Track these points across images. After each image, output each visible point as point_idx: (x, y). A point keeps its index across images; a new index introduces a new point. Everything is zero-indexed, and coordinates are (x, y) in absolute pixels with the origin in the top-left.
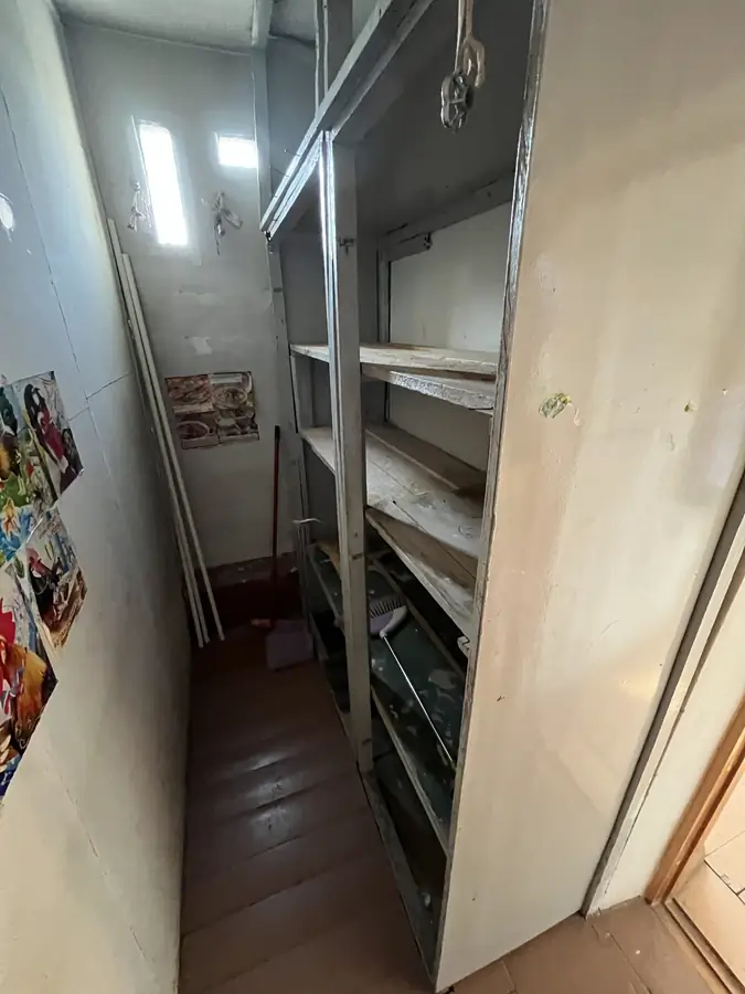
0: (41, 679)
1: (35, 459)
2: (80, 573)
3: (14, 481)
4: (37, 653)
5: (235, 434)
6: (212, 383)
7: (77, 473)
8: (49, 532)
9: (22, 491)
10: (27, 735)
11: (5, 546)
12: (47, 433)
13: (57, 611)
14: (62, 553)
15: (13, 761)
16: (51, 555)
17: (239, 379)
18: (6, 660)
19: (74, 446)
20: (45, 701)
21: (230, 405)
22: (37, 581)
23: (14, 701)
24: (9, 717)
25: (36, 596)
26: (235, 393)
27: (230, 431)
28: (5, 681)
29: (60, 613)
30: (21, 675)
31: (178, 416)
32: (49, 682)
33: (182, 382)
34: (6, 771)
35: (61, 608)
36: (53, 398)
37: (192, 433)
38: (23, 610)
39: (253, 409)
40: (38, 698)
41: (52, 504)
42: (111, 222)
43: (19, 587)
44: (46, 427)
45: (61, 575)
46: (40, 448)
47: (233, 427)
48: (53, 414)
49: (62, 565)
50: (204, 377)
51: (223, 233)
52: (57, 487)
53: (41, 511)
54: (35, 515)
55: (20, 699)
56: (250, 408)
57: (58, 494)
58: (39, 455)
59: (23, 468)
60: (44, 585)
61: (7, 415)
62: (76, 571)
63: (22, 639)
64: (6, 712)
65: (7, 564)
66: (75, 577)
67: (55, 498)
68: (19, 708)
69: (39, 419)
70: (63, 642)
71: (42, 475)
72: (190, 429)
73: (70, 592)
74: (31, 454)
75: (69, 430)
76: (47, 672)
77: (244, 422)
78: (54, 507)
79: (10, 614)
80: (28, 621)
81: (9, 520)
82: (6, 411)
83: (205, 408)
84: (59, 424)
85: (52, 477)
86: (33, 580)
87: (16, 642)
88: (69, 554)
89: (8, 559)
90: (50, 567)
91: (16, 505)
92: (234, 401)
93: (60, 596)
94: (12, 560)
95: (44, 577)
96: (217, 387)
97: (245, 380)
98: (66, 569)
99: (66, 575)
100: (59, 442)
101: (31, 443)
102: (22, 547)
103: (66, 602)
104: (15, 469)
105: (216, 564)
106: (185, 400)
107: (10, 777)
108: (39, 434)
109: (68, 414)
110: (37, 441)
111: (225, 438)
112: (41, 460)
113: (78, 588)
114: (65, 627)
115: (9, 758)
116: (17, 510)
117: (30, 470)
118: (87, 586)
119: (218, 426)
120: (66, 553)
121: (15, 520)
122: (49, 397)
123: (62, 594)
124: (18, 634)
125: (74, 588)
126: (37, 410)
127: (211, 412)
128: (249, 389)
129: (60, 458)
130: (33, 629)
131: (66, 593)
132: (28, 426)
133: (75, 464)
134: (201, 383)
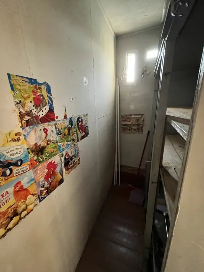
0: (60, 180)
1: (75, 133)
2: (79, 159)
3: (68, 137)
4: (61, 174)
5: (136, 131)
6: (133, 117)
7: (87, 136)
8: (73, 148)
9: (69, 139)
10: (51, 191)
11: (60, 150)
12: (81, 127)
13: (70, 166)
14: (76, 153)
15: (46, 196)
16: (72, 153)
17: (140, 116)
18: (52, 174)
19: (88, 130)
20: (59, 185)
21: (137, 123)
22: (66, 159)
23: (51, 183)
24: (48, 186)
25: (65, 162)
26: (138, 120)
27: (135, 130)
28: (50, 178)
29: (70, 167)
30: (54, 178)
31: (122, 124)
32: (61, 181)
33: (125, 116)
34: (43, 197)
35: (71, 166)
36: (85, 120)
37: (125, 129)
38: (60, 164)
39: (143, 125)
40: (58, 184)
41: (77, 142)
42: (117, 79)
43: (61, 159)
44: (81, 126)
45: (73, 158)
46: (78, 130)
47: (136, 129)
48: (84, 123)
49: (75, 156)
50: (131, 115)
51: (143, 77)
52: (79, 139)
53: (73, 143)
54: (71, 144)
55: (52, 183)
56: (141, 124)
57: (79, 141)
58: (77, 132)
59: (71, 134)
60: (68, 160)
61: (71, 123)
62: (78, 158)
63: (58, 170)
64: (48, 185)
65: (59, 154)
66: (78, 159)
67: (78, 141)
68: (51, 185)
69: (79, 124)
70: (69, 173)
71: (76, 136)
72: (125, 128)
73: (75, 162)
74: (75, 131)
75: (88, 127)
76: (61, 179)
77: (139, 128)
78: (77, 143)
79: (56, 164)
80: (61, 167)
81: (63, 145)
82: (71, 122)
83: (130, 123)
84: (85, 125)
85: (79, 136)
86: (65, 158)
87: (56, 171)
88: (77, 154)
89: (60, 153)
90: (71, 156)
91: (66, 142)
92: (137, 122)
93: (71, 163)
94: (61, 153)
95: (68, 158)
96: (134, 118)
97: (142, 117)
98: (75, 157)
99: (75, 158)
100: (84, 129)
101: (75, 129)
102: (65, 151)
103: (73, 165)
104: (69, 134)
105: (124, 164)
106: (125, 121)
107: (44, 199)
108: (78, 127)
109: (88, 123)
110: (77, 128)
111: (133, 132)
112: (77, 133)
113: (78, 162)
114: (70, 170)
115: (45, 195)
116: (66, 143)
117: (73, 134)
118: (81, 162)
119: (132, 129)
120: (77, 153)
121: (65, 145)
122: (84, 119)
123: (72, 163)
124: (57, 169)
125: (77, 161)
126: (80, 122)
127: (130, 124)
128: (142, 119)
129: (83, 133)
130: (62, 169)
131: (73, 163)
132: (76, 125)
133: (87, 134)
134: (130, 117)
